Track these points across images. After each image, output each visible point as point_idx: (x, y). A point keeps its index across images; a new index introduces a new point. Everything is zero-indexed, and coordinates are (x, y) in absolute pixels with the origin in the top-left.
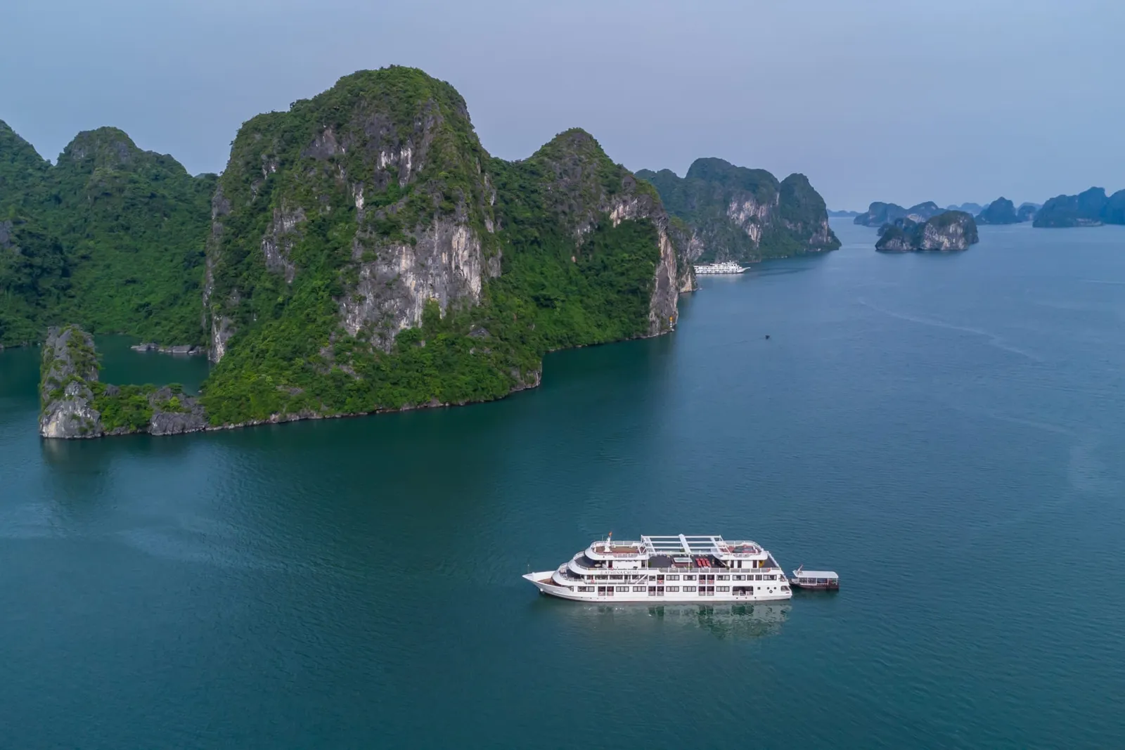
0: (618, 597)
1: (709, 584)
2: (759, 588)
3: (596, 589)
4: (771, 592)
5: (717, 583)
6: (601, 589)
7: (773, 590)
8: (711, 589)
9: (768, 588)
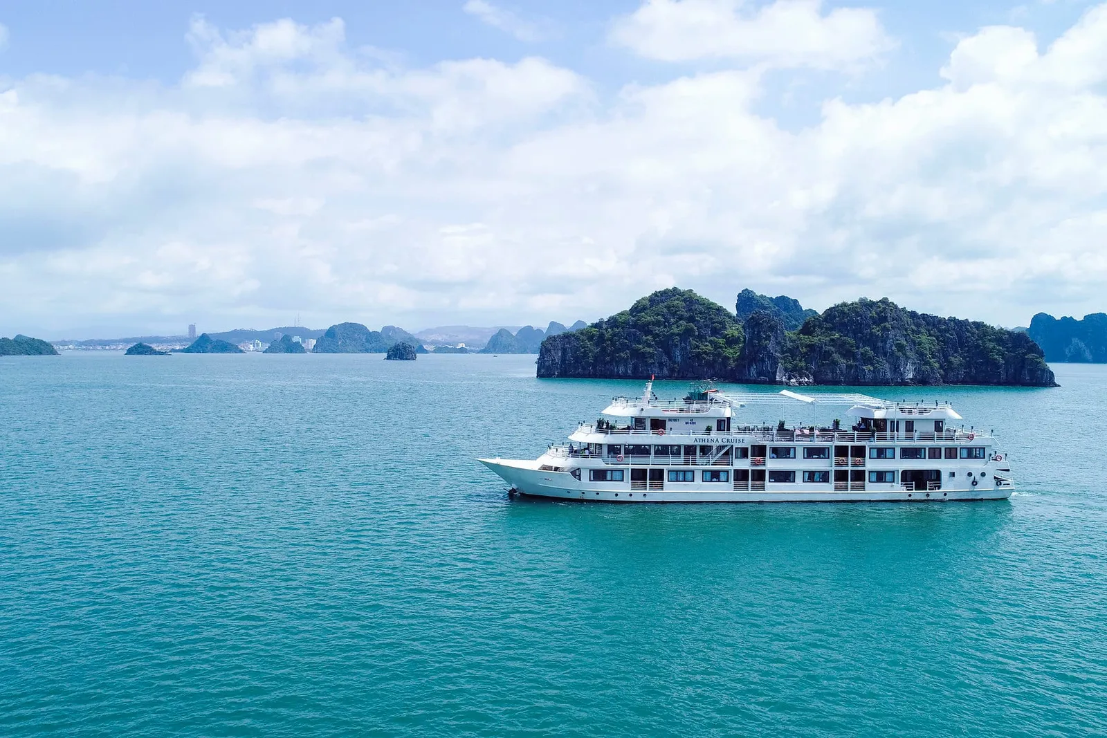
0: (672, 490)
1: (855, 465)
2: (953, 474)
3: (628, 475)
4: (974, 483)
5: (871, 465)
6: (638, 475)
7: (978, 477)
8: (859, 476)
9: (970, 474)
